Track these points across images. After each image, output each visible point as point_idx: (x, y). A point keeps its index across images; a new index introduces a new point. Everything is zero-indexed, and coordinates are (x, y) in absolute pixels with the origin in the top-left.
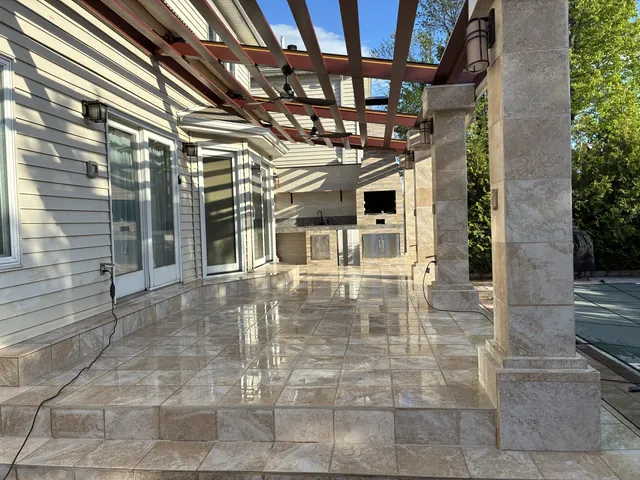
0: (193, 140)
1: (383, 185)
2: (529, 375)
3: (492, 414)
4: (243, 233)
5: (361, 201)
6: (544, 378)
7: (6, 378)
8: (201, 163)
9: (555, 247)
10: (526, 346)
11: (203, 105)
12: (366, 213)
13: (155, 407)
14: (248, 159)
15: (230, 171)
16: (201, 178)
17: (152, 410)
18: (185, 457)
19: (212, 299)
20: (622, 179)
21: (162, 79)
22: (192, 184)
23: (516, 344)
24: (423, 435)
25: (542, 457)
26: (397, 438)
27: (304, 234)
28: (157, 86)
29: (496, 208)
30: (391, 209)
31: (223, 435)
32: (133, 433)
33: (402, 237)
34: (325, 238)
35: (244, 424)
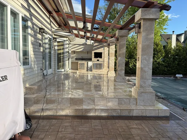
0: (55, 37)
1: (99, 51)
2: (143, 92)
3: (136, 99)
4: (66, 62)
5: (93, 55)
6: (146, 92)
7: (31, 92)
8: (57, 43)
9: (149, 68)
10: (143, 87)
11: (57, 27)
12: (94, 58)
13: (70, 98)
14: (68, 42)
15: (63, 45)
16: (57, 47)
17: (69, 98)
18: (78, 107)
19: (60, 78)
20: (156, 53)
21: (51, 21)
22: (54, 48)
23: (141, 86)
24: (123, 103)
25: (145, 106)
26: (118, 104)
27: (78, 62)
28: (50, 23)
29: (138, 61)
30: (101, 57)
31: (84, 103)
32: (65, 103)
33: (103, 64)
34: (84, 64)
35: (88, 101)
